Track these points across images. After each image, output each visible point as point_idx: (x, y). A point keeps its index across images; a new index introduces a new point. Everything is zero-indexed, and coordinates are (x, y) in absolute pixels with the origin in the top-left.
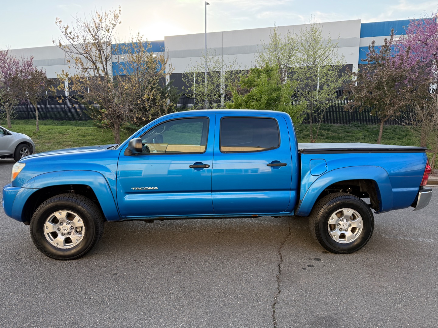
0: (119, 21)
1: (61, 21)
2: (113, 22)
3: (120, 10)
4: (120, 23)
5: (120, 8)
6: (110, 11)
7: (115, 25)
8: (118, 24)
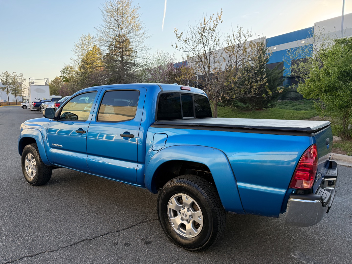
0: (221, 21)
1: (177, 30)
2: (216, 23)
3: (221, 12)
4: (222, 22)
5: (221, 10)
6: (213, 14)
7: (217, 24)
8: (220, 23)
